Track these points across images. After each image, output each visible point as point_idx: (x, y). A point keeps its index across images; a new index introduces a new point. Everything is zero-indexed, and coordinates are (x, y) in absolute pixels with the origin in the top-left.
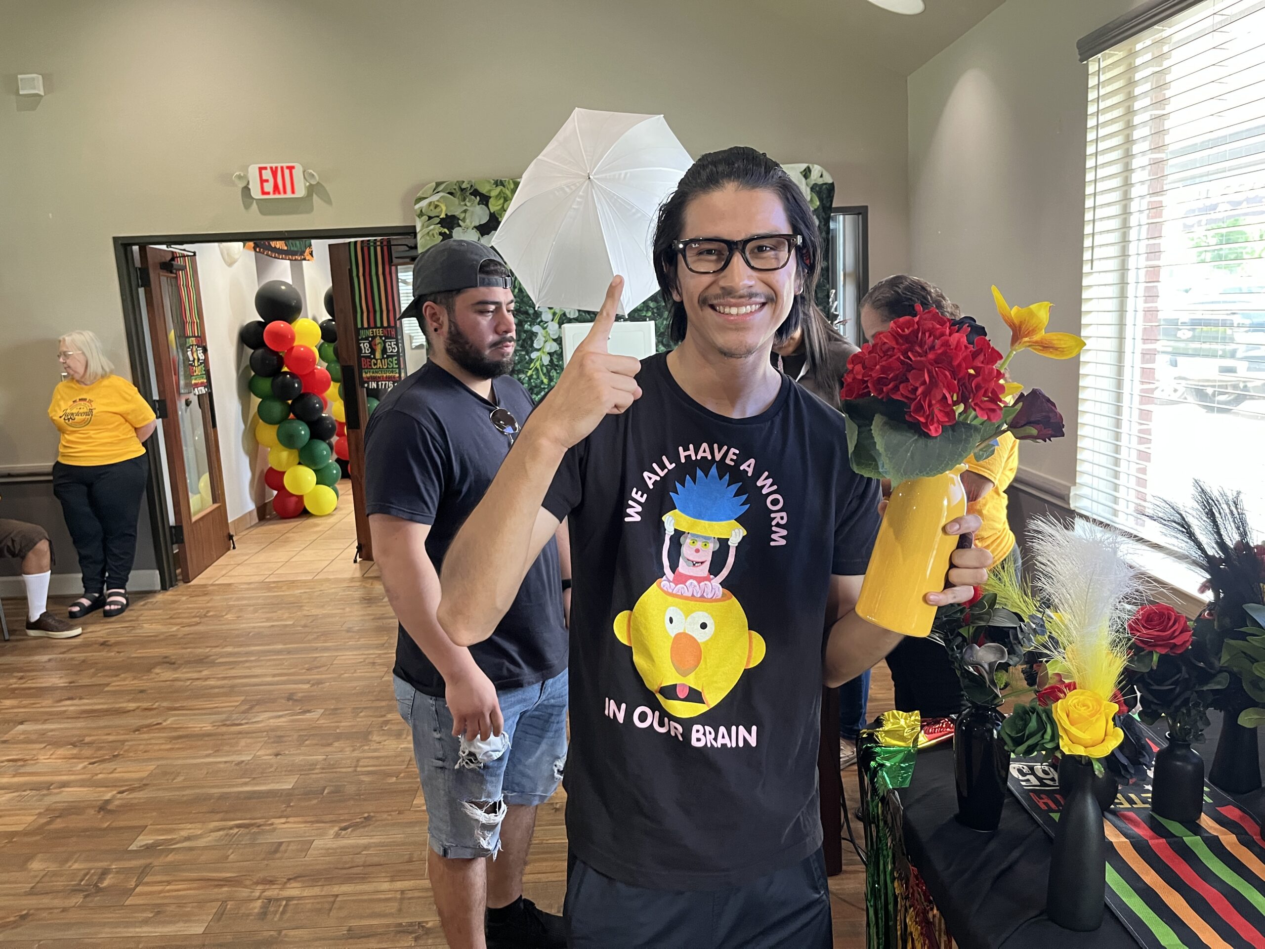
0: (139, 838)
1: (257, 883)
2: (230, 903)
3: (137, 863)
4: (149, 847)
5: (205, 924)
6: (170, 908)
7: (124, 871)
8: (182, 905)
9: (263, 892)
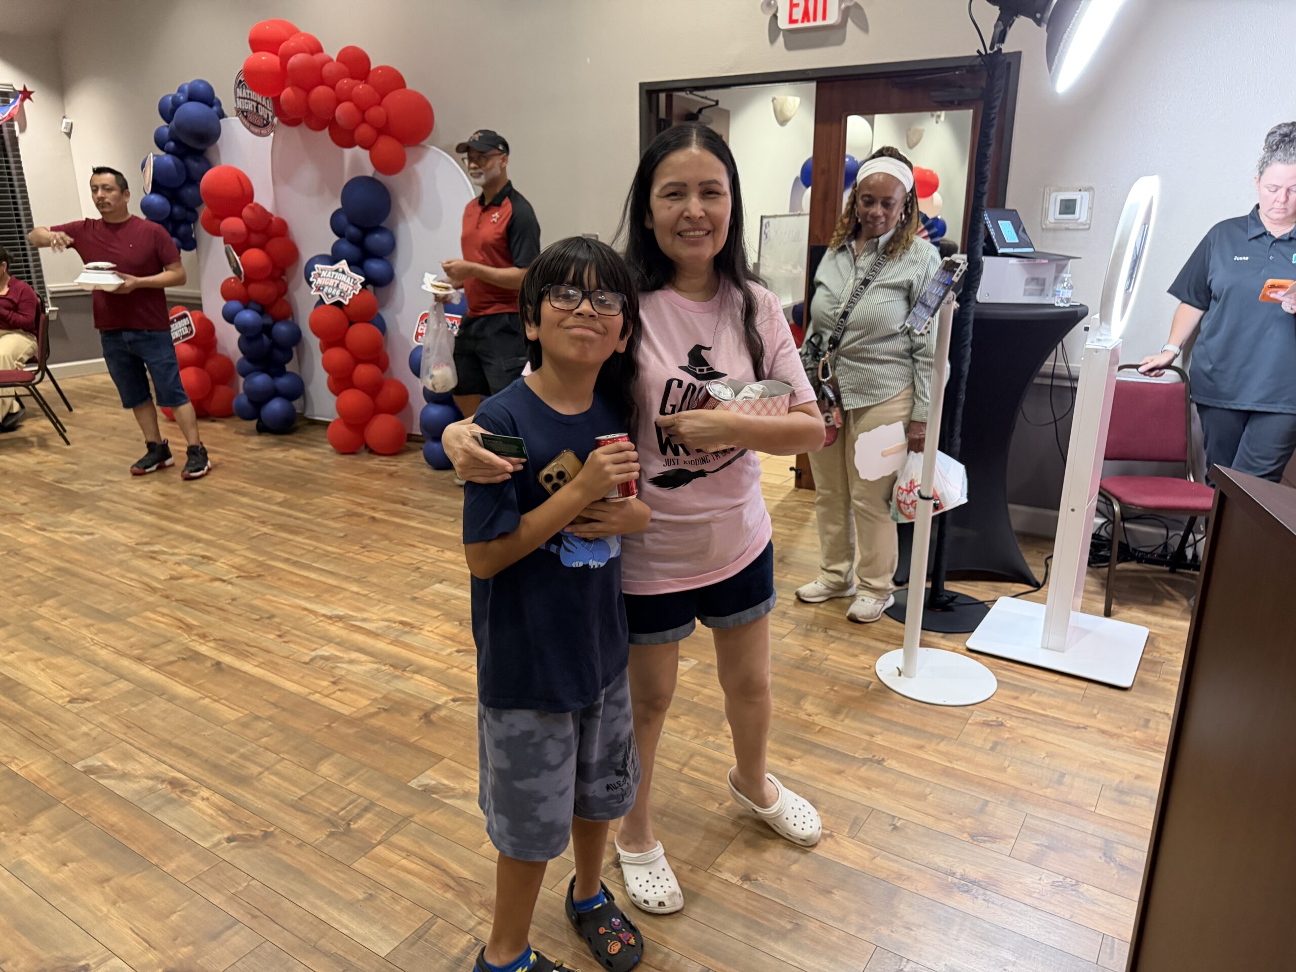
0: (428, 772)
1: (482, 905)
2: (440, 921)
3: (402, 808)
4: (427, 790)
5: (396, 944)
6: (384, 897)
7: (385, 814)
8: (396, 897)
9: (480, 924)
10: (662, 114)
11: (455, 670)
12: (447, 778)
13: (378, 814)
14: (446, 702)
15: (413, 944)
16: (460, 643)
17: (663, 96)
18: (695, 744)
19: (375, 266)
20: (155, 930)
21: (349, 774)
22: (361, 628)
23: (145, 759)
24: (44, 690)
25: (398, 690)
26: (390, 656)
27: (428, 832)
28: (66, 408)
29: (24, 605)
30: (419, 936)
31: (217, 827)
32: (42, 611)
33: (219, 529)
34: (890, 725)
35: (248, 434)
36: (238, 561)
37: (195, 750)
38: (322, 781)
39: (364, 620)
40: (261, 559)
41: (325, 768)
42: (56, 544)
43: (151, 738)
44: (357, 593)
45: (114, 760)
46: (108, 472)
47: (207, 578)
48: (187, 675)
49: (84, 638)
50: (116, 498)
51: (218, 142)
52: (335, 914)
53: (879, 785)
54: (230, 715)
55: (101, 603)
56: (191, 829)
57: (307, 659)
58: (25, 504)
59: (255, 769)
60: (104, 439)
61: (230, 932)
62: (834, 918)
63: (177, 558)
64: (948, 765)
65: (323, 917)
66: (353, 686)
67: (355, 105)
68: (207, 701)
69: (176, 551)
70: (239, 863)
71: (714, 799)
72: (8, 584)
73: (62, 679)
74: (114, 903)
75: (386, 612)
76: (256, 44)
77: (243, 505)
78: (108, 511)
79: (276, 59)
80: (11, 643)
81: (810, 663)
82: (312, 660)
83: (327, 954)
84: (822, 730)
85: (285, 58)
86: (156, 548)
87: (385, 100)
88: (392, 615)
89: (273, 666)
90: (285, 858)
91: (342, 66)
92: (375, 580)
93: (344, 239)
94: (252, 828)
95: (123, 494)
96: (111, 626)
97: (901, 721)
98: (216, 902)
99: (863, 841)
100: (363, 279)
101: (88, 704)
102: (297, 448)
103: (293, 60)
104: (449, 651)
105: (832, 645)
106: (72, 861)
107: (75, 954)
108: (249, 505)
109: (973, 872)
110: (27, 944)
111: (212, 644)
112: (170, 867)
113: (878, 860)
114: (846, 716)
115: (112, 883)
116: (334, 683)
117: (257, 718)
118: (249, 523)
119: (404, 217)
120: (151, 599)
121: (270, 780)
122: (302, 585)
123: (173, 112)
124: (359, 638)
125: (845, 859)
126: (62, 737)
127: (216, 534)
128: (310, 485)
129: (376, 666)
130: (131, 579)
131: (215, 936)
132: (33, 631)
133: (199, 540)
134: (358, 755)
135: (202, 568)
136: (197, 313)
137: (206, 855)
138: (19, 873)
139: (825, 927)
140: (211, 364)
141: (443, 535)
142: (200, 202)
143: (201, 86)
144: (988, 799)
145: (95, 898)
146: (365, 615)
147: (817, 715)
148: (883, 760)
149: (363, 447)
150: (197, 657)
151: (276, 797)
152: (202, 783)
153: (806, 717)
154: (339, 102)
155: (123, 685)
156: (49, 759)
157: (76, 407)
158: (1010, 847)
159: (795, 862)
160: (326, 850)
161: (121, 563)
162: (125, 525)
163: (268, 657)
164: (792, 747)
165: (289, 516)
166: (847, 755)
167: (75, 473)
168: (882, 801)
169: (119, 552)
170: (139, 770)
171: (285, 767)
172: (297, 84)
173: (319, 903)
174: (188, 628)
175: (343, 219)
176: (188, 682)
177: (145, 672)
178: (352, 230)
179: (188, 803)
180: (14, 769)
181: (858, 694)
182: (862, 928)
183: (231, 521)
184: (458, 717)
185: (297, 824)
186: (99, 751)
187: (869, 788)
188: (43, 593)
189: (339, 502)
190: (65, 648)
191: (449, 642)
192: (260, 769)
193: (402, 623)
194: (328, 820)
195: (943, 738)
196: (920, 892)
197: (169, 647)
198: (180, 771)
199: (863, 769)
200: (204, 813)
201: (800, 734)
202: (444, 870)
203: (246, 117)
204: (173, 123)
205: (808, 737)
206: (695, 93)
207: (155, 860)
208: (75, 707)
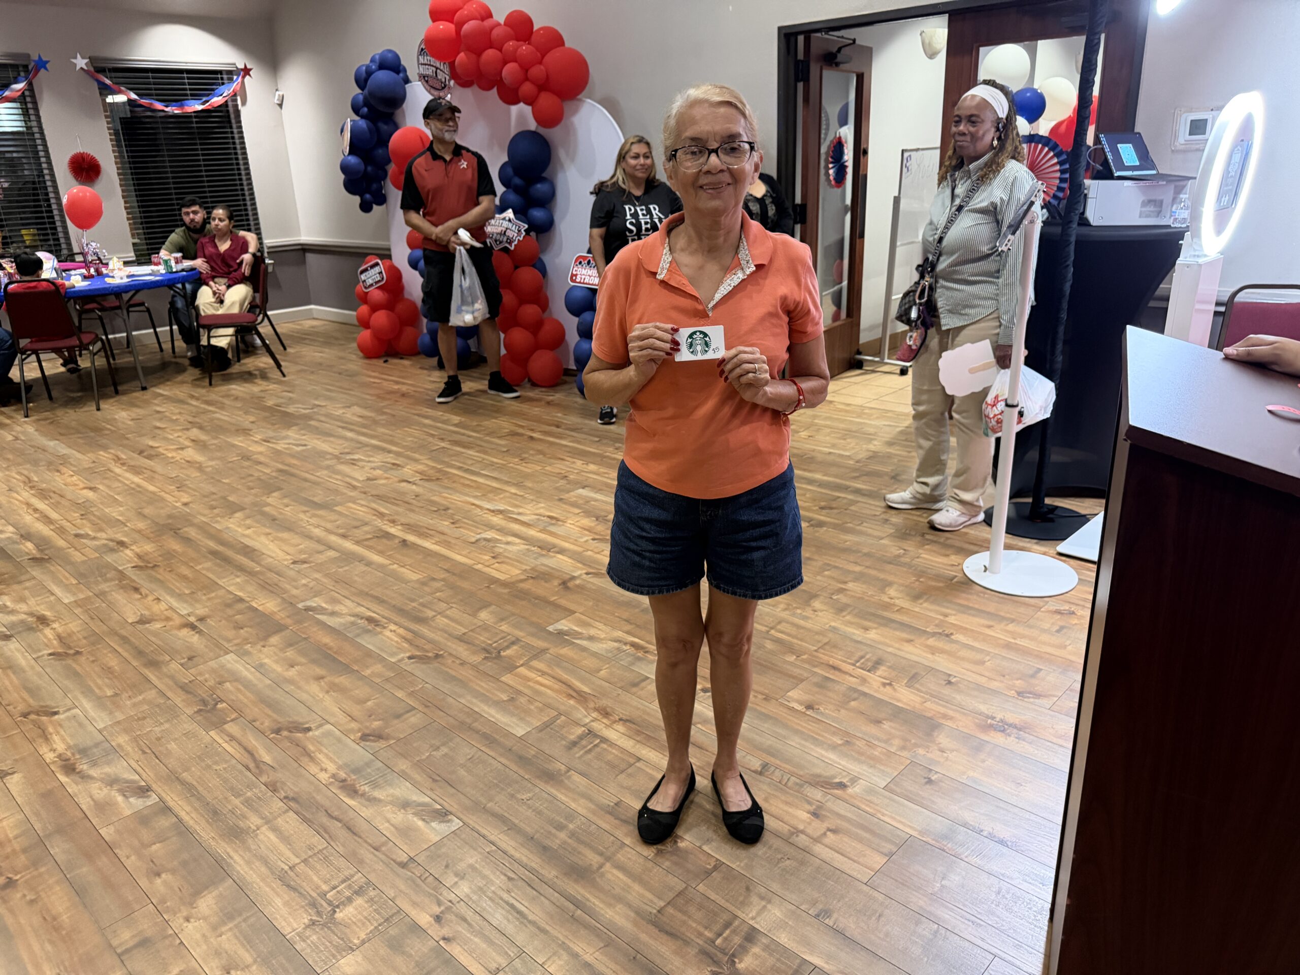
1: (596, 709)
2: (563, 718)
3: (541, 644)
4: (561, 633)
5: (529, 729)
6: (523, 700)
7: (528, 647)
8: (531, 701)
9: (593, 721)
10: (801, 56)
11: (589, 553)
12: (577, 626)
13: (522, 647)
14: (581, 575)
15: (541, 731)
16: (595, 533)
17: (801, 38)
18: (785, 615)
19: (537, 214)
20: (356, 710)
21: (502, 620)
22: (516, 519)
23: (348, 603)
24: (273, 555)
25: (543, 565)
26: (539, 540)
27: (559, 661)
28: (282, 348)
29: (256, 495)
30: (546, 726)
31: (402, 650)
32: (270, 500)
33: (405, 444)
34: (966, 609)
35: (431, 368)
36: (421, 467)
37: (385, 598)
38: (481, 623)
39: (519, 514)
40: (439, 467)
41: (484, 615)
42: (278, 453)
43: (353, 590)
44: (515, 494)
45: (326, 603)
46: (316, 399)
47: (396, 479)
48: (379, 548)
49: (302, 520)
50: (323, 419)
51: (404, 105)
52: (486, 708)
53: (942, 651)
54: (413, 576)
55: (314, 496)
56: (382, 650)
57: (473, 540)
58: (253, 422)
59: (430, 613)
60: (312, 372)
61: (409, 714)
62: (878, 739)
63: (373, 465)
64: (1013, 641)
65: (476, 709)
66: (508, 560)
67: (521, 66)
68: (395, 566)
69: (371, 459)
70: (417, 673)
71: (793, 653)
72: (243, 481)
73: (286, 548)
74: (327, 692)
75: (537, 509)
76: (436, 15)
77: (425, 425)
78: (317, 428)
79: (451, 27)
80: (248, 522)
81: (903, 560)
82: (477, 541)
83: (477, 732)
84: (901, 610)
85: (459, 26)
86: (356, 457)
87: (547, 59)
88: (542, 511)
89: (447, 544)
90: (450, 671)
91: (508, 29)
92: (530, 485)
93: (510, 190)
94: (427, 651)
95: (328, 415)
96: (321, 512)
97: (976, 606)
98: (400, 696)
99: (918, 690)
100: (526, 226)
101: (305, 566)
102: (470, 381)
103: (466, 27)
104: (585, 539)
105: (927, 547)
106: (297, 665)
107: (301, 720)
108: (431, 426)
109: (1011, 718)
110: (270, 713)
111: (400, 527)
112: (367, 672)
113: (928, 704)
114: (926, 601)
115: (326, 680)
116: (493, 557)
117: (434, 579)
118: (431, 439)
119: (562, 167)
120: (352, 494)
121: (441, 621)
122: (471, 487)
123: (366, 80)
124: (516, 527)
125: (899, 701)
126: (288, 586)
127: (403, 447)
128: (481, 411)
129: (527, 547)
130: (337, 479)
131: (398, 716)
132: (264, 514)
133: (390, 452)
134: (508, 607)
135: (392, 472)
136: (387, 262)
137: (392, 666)
138: (262, 671)
139: (870, 744)
140: (400, 307)
141: (590, 452)
142: (389, 161)
143: (390, 55)
144: (1041, 667)
145: (314, 688)
146: (521, 510)
147: (898, 598)
148: (952, 634)
149: (527, 380)
150: (387, 536)
151: (446, 632)
152: (390, 620)
153: (888, 600)
154: (505, 63)
155: (332, 554)
156: (279, 600)
157: (290, 347)
158: (1051, 703)
159: (854, 700)
160: (481, 668)
161: (328, 468)
162: (332, 439)
163: (443, 537)
164: (870, 621)
165: (463, 434)
166: (918, 629)
167: (290, 399)
168: (943, 663)
169: (327, 459)
170: (345, 610)
171: (454, 612)
172: (469, 49)
173: (474, 700)
174: (381, 515)
175: (510, 171)
176: (381, 553)
177: (348, 545)
178: (517, 181)
179: (381, 633)
180: (255, 605)
181: (941, 585)
182: (903, 748)
183: (415, 437)
184: (589, 586)
185: (462, 651)
186: (315, 596)
187: (933, 654)
188: (269, 487)
189: (505, 424)
190: (288, 526)
191: (587, 533)
192: (434, 613)
193: (549, 517)
194: (485, 649)
195: (1013, 621)
196: (961, 729)
197: (366, 528)
198: (374, 612)
199: (931, 640)
200: (392, 640)
201: (880, 612)
202: (569, 686)
203: (427, 82)
204: (366, 91)
205: (886, 614)
206: (831, 33)
207: (356, 668)
208: (297, 567)
